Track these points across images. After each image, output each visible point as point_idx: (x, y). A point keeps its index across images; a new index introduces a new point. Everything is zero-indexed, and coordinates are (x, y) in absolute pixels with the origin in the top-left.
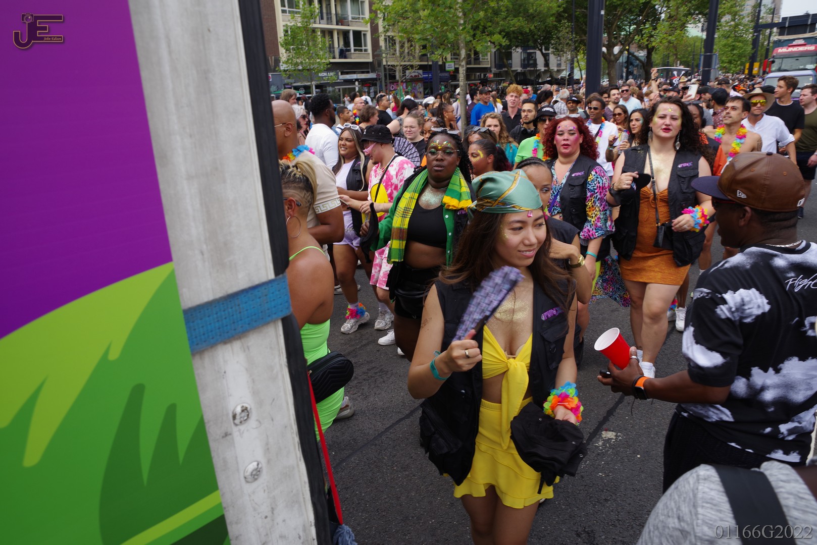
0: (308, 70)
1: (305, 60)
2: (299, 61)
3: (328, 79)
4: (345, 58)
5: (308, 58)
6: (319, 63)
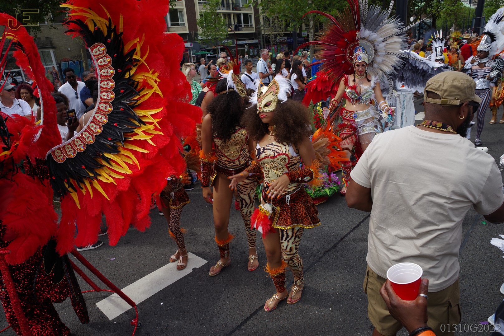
0: (215, 39)
1: (212, 33)
2: (209, 33)
3: (227, 45)
4: (239, 31)
5: (214, 32)
6: (221, 35)
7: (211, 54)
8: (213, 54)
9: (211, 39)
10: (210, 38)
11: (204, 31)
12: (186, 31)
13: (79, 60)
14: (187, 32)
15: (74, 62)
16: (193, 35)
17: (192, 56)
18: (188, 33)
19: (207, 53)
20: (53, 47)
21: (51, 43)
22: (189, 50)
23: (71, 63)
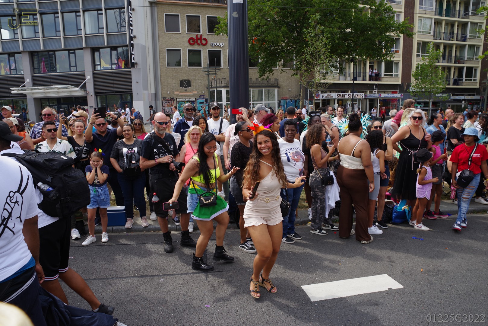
0: (429, 92)
1: (427, 85)
2: (423, 86)
3: (442, 99)
5: (430, 85)
6: (437, 88)
7: (420, 107)
8: (423, 107)
9: (424, 92)
10: (424, 90)
11: (418, 83)
12: (399, 81)
13: (296, 99)
14: (400, 83)
15: (291, 100)
16: (405, 87)
17: (400, 106)
18: (400, 85)
19: (417, 105)
20: (278, 87)
21: (278, 84)
22: (399, 100)
23: (289, 102)
